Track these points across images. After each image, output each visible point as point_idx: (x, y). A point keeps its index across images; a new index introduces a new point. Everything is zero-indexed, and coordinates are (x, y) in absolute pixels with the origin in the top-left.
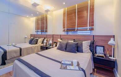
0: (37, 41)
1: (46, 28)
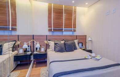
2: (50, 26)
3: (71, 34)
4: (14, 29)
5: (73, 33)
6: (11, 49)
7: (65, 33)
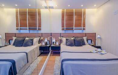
0: (33, 42)
1: (40, 26)
2: (63, 26)
3: (81, 32)
4: (40, 29)
5: (82, 31)
6: (38, 42)
7: (75, 32)
